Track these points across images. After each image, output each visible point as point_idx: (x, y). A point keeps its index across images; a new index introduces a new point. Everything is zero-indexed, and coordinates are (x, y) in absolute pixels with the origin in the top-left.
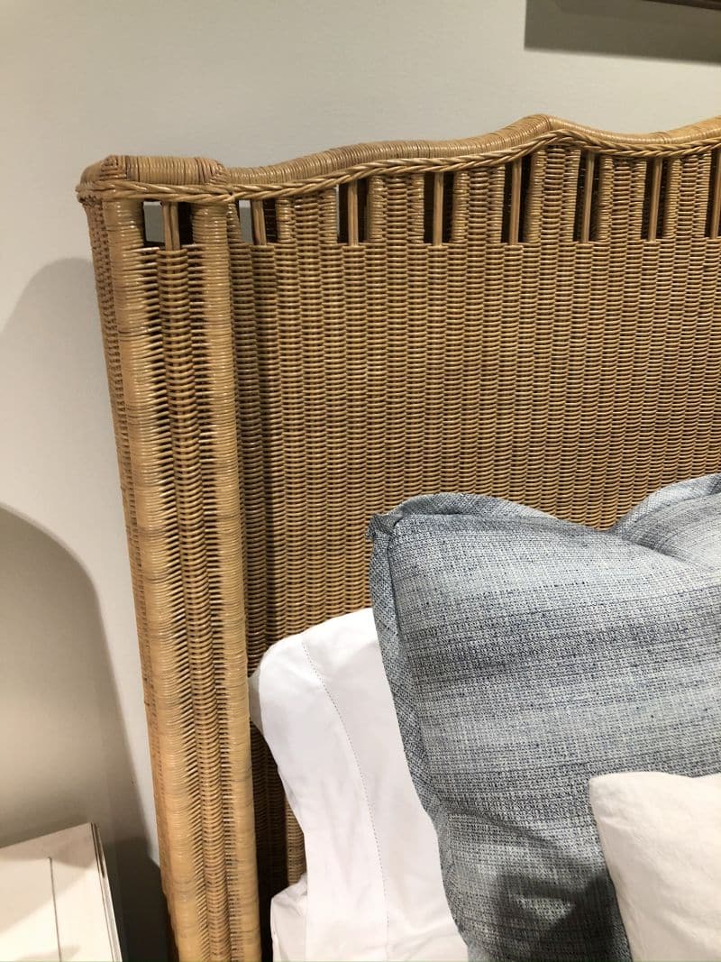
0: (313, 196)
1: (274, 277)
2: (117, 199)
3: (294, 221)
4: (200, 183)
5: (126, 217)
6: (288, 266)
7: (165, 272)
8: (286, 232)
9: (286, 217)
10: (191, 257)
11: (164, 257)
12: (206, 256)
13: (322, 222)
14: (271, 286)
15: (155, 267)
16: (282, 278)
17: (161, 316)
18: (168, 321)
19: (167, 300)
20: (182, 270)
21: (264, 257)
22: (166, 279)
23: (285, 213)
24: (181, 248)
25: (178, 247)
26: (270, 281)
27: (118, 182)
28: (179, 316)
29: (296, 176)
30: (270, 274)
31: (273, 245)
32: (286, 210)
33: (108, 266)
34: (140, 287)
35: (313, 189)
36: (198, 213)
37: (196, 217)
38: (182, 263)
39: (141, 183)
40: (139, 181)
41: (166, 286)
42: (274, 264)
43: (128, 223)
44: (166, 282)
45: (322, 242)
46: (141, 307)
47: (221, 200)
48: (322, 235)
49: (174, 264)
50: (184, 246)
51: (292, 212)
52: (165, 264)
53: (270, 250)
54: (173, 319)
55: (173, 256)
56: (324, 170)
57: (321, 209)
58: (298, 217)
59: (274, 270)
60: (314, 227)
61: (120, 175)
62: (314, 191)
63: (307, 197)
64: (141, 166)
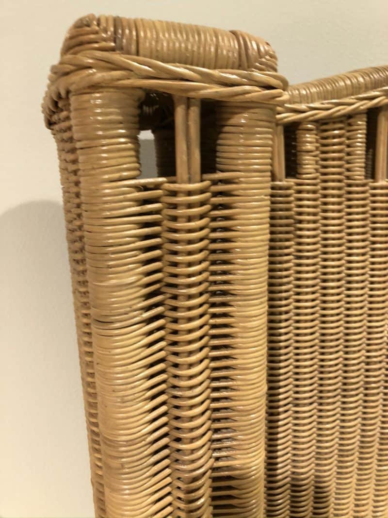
0: (341, 122)
1: (292, 221)
2: (95, 87)
3: (318, 152)
4: (240, 67)
5: (110, 122)
6: (308, 207)
7: (175, 219)
8: (309, 164)
9: (309, 147)
10: (216, 194)
11: (174, 193)
12: (241, 192)
13: (349, 154)
14: (287, 233)
15: (157, 212)
16: (300, 222)
17: (164, 289)
18: (175, 297)
19: (175, 264)
20: (202, 217)
21: (281, 196)
22: (175, 231)
23: (309, 141)
24: (202, 181)
25: (198, 177)
26: (287, 225)
27: (99, 54)
28: (194, 291)
29: (324, 96)
30: (287, 218)
31: (291, 182)
32: (309, 137)
33: (78, 211)
34: (132, 246)
35: (342, 112)
36: (232, 121)
37: (226, 129)
38: (202, 204)
39: (141, 58)
40: (138, 54)
41: (176, 242)
42: (293, 205)
43: (115, 132)
44: (177, 236)
45: (348, 178)
46: (133, 279)
47: (274, 97)
48: (348, 170)
49: (190, 206)
50: (205, 176)
51: (317, 142)
52: (175, 206)
53: (288, 188)
54: (183, 295)
55: (190, 193)
56: (355, 89)
57: (348, 139)
58: (323, 146)
59: (292, 213)
60: (340, 159)
61: (103, 44)
62: (344, 116)
63: (334, 123)
64: (142, 34)
